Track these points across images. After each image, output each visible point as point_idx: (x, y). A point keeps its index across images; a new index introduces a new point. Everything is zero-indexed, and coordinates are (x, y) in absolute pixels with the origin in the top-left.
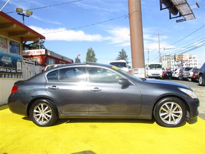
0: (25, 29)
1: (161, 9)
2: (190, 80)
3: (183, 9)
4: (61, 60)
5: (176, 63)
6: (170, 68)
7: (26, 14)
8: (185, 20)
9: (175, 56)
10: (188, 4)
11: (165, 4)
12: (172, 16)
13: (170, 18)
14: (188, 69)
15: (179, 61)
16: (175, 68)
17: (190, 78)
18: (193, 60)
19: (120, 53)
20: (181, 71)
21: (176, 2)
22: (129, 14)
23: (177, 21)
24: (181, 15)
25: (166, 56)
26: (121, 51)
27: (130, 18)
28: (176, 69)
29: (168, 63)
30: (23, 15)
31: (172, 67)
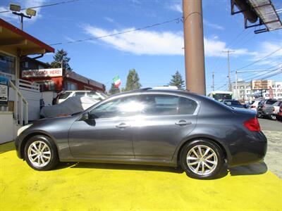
0: (20, 36)
1: (233, 13)
2: (274, 118)
3: (265, 14)
4: (86, 85)
5: (253, 93)
6: (244, 100)
7: (25, 14)
8: (268, 30)
9: (251, 82)
10: (273, 7)
11: (239, 5)
12: (249, 24)
13: (246, 27)
14: (271, 102)
15: (256, 90)
16: (251, 99)
17: (274, 115)
18: (276, 89)
19: (174, 77)
20: (261, 105)
21: (255, 3)
22: (183, 17)
23: (256, 32)
24: (262, 23)
25: (238, 82)
26: (174, 74)
27: (184, 22)
28: (253, 102)
29: (241, 92)
30: (22, 15)
31: (246, 98)
